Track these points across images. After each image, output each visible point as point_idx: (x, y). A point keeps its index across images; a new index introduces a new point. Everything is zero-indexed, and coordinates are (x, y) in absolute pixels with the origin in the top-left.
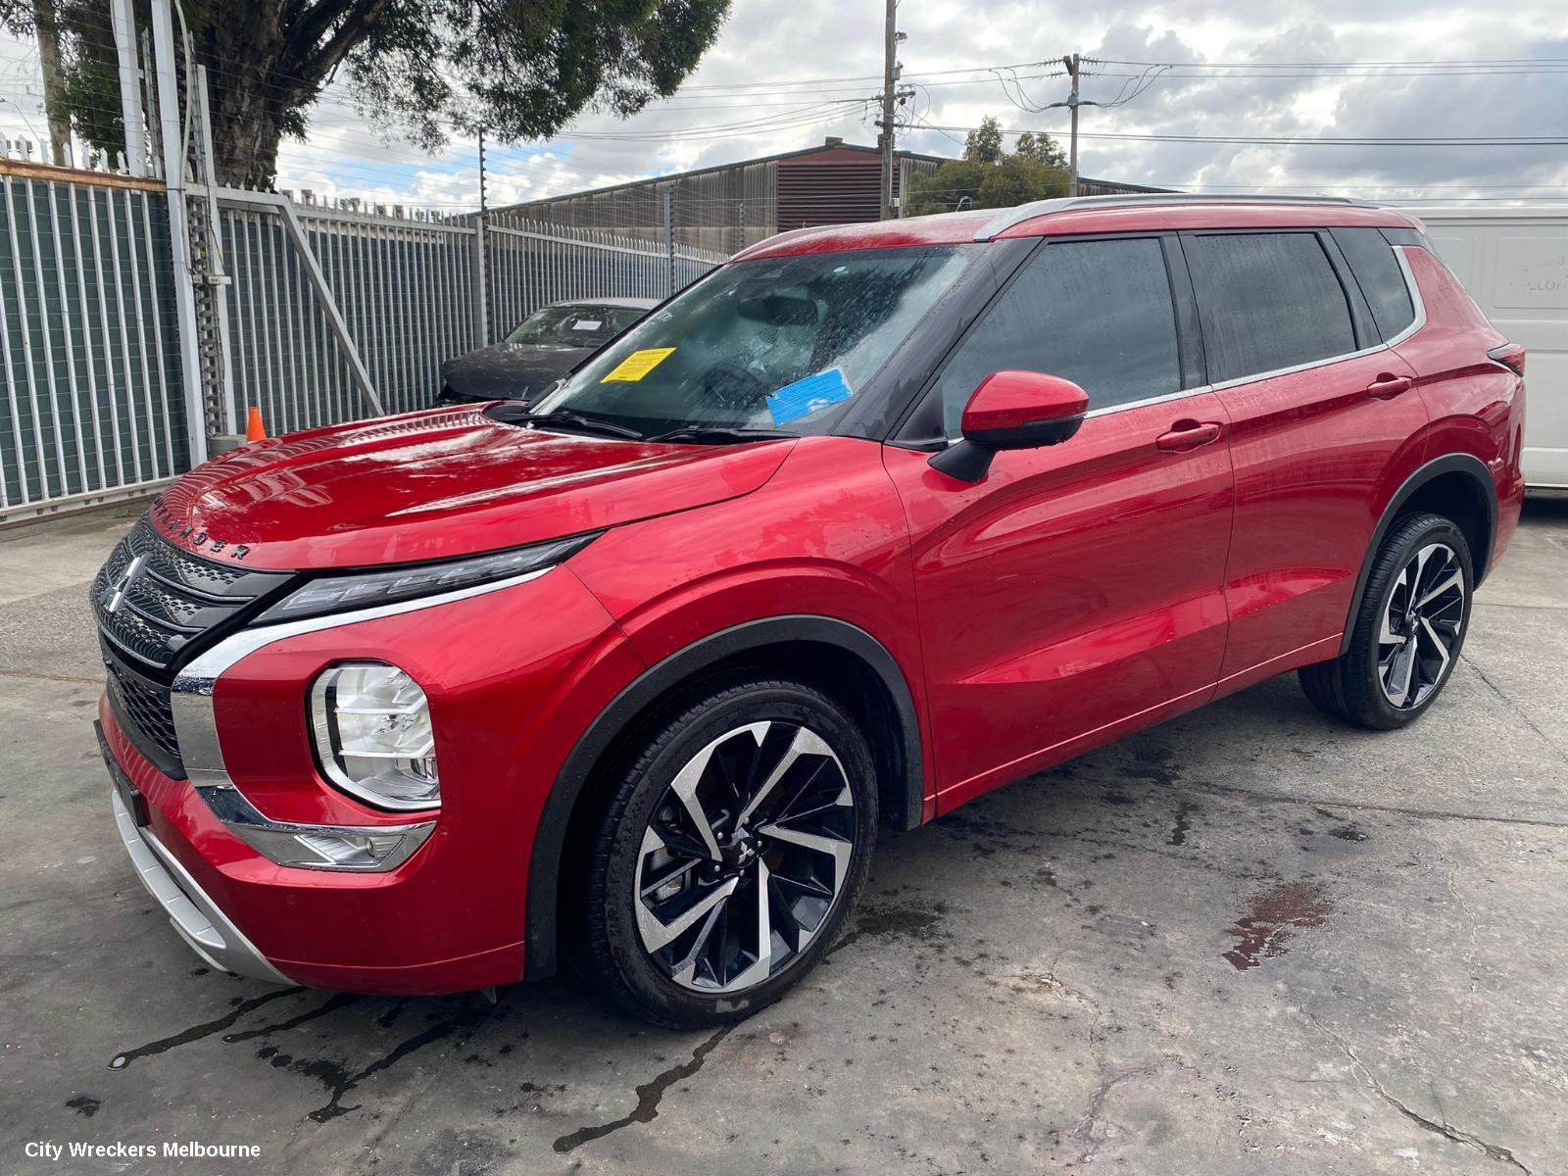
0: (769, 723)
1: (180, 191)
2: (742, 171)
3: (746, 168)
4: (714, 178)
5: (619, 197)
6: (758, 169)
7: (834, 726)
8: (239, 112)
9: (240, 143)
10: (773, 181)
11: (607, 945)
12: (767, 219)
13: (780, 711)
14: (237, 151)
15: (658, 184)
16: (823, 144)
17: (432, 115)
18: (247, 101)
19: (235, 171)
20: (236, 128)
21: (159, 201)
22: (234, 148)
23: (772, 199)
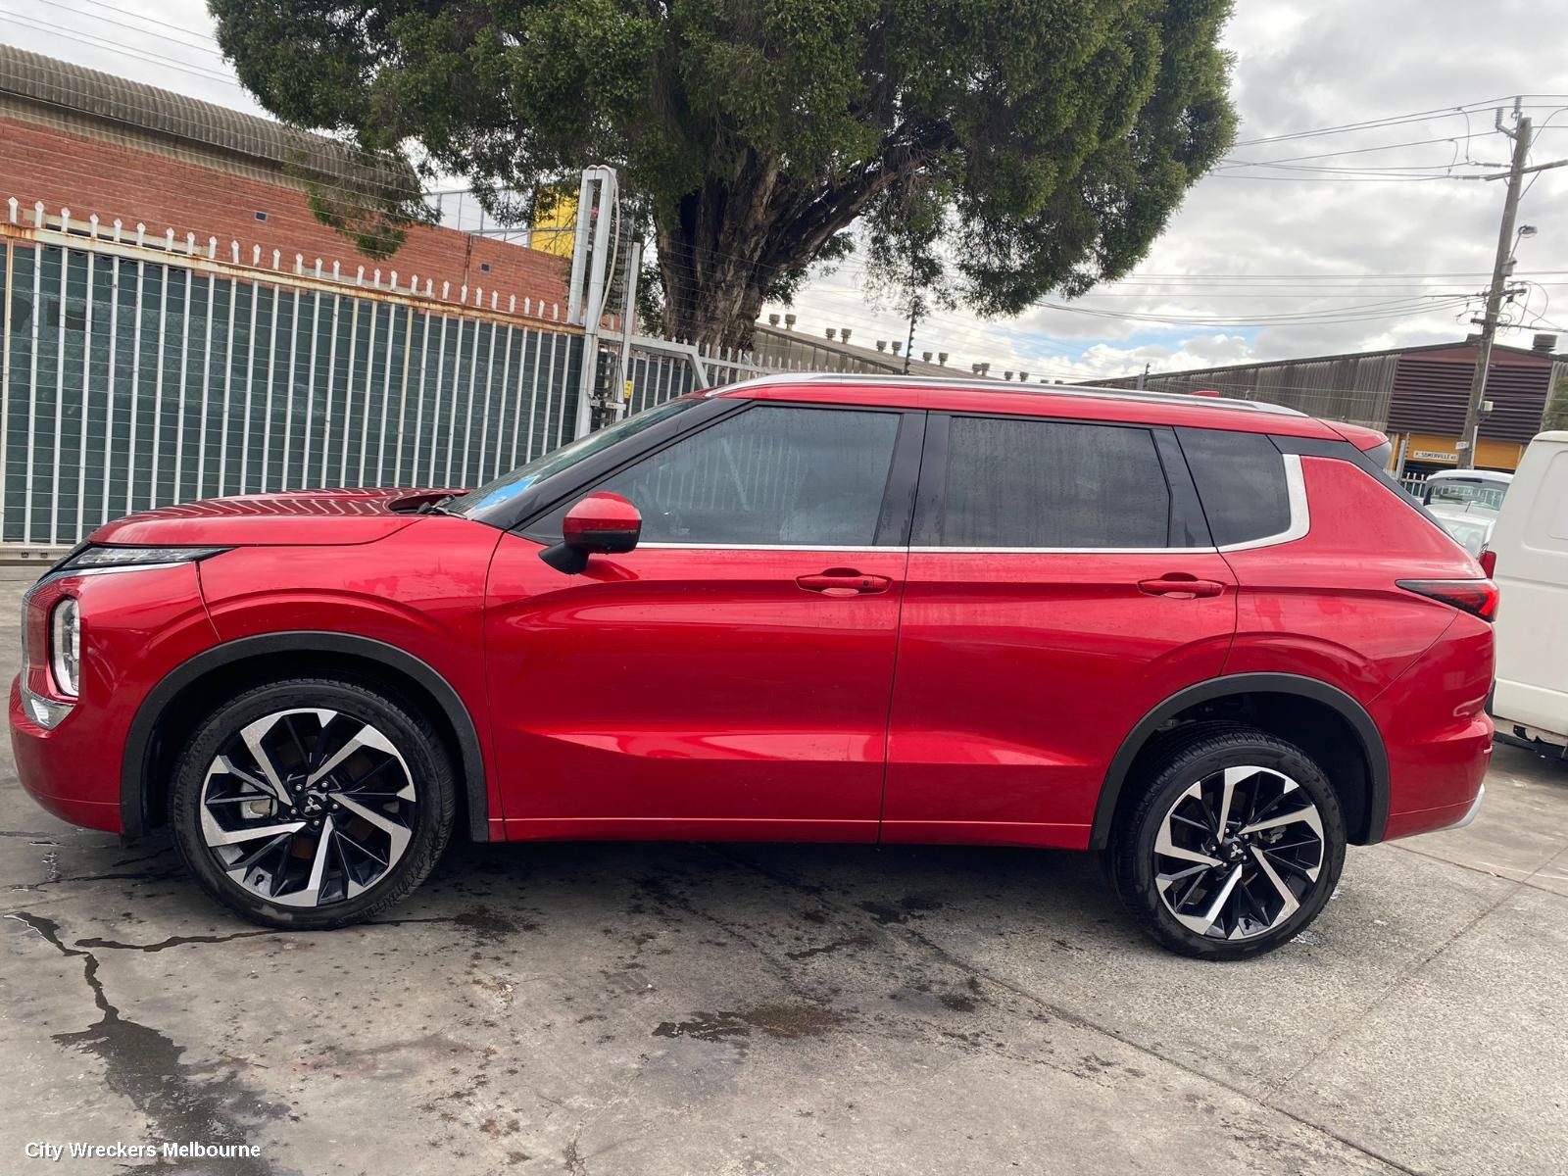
0: (335, 713)
1: (593, 335)
2: (1356, 363)
3: (1361, 360)
4: (1325, 368)
5: (1217, 380)
6: (1376, 362)
7: (398, 733)
8: (724, 281)
9: (721, 305)
10: (1391, 376)
11: (174, 828)
12: (1377, 413)
13: (345, 706)
14: (718, 312)
15: (1261, 370)
16: (1464, 340)
17: (919, 291)
18: (732, 272)
19: (714, 327)
20: (720, 293)
21: (579, 341)
22: (716, 307)
23: (1386, 395)
